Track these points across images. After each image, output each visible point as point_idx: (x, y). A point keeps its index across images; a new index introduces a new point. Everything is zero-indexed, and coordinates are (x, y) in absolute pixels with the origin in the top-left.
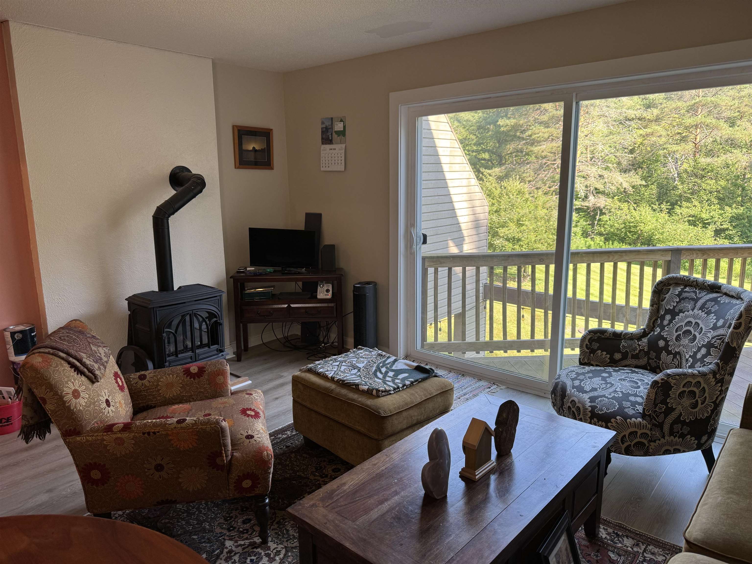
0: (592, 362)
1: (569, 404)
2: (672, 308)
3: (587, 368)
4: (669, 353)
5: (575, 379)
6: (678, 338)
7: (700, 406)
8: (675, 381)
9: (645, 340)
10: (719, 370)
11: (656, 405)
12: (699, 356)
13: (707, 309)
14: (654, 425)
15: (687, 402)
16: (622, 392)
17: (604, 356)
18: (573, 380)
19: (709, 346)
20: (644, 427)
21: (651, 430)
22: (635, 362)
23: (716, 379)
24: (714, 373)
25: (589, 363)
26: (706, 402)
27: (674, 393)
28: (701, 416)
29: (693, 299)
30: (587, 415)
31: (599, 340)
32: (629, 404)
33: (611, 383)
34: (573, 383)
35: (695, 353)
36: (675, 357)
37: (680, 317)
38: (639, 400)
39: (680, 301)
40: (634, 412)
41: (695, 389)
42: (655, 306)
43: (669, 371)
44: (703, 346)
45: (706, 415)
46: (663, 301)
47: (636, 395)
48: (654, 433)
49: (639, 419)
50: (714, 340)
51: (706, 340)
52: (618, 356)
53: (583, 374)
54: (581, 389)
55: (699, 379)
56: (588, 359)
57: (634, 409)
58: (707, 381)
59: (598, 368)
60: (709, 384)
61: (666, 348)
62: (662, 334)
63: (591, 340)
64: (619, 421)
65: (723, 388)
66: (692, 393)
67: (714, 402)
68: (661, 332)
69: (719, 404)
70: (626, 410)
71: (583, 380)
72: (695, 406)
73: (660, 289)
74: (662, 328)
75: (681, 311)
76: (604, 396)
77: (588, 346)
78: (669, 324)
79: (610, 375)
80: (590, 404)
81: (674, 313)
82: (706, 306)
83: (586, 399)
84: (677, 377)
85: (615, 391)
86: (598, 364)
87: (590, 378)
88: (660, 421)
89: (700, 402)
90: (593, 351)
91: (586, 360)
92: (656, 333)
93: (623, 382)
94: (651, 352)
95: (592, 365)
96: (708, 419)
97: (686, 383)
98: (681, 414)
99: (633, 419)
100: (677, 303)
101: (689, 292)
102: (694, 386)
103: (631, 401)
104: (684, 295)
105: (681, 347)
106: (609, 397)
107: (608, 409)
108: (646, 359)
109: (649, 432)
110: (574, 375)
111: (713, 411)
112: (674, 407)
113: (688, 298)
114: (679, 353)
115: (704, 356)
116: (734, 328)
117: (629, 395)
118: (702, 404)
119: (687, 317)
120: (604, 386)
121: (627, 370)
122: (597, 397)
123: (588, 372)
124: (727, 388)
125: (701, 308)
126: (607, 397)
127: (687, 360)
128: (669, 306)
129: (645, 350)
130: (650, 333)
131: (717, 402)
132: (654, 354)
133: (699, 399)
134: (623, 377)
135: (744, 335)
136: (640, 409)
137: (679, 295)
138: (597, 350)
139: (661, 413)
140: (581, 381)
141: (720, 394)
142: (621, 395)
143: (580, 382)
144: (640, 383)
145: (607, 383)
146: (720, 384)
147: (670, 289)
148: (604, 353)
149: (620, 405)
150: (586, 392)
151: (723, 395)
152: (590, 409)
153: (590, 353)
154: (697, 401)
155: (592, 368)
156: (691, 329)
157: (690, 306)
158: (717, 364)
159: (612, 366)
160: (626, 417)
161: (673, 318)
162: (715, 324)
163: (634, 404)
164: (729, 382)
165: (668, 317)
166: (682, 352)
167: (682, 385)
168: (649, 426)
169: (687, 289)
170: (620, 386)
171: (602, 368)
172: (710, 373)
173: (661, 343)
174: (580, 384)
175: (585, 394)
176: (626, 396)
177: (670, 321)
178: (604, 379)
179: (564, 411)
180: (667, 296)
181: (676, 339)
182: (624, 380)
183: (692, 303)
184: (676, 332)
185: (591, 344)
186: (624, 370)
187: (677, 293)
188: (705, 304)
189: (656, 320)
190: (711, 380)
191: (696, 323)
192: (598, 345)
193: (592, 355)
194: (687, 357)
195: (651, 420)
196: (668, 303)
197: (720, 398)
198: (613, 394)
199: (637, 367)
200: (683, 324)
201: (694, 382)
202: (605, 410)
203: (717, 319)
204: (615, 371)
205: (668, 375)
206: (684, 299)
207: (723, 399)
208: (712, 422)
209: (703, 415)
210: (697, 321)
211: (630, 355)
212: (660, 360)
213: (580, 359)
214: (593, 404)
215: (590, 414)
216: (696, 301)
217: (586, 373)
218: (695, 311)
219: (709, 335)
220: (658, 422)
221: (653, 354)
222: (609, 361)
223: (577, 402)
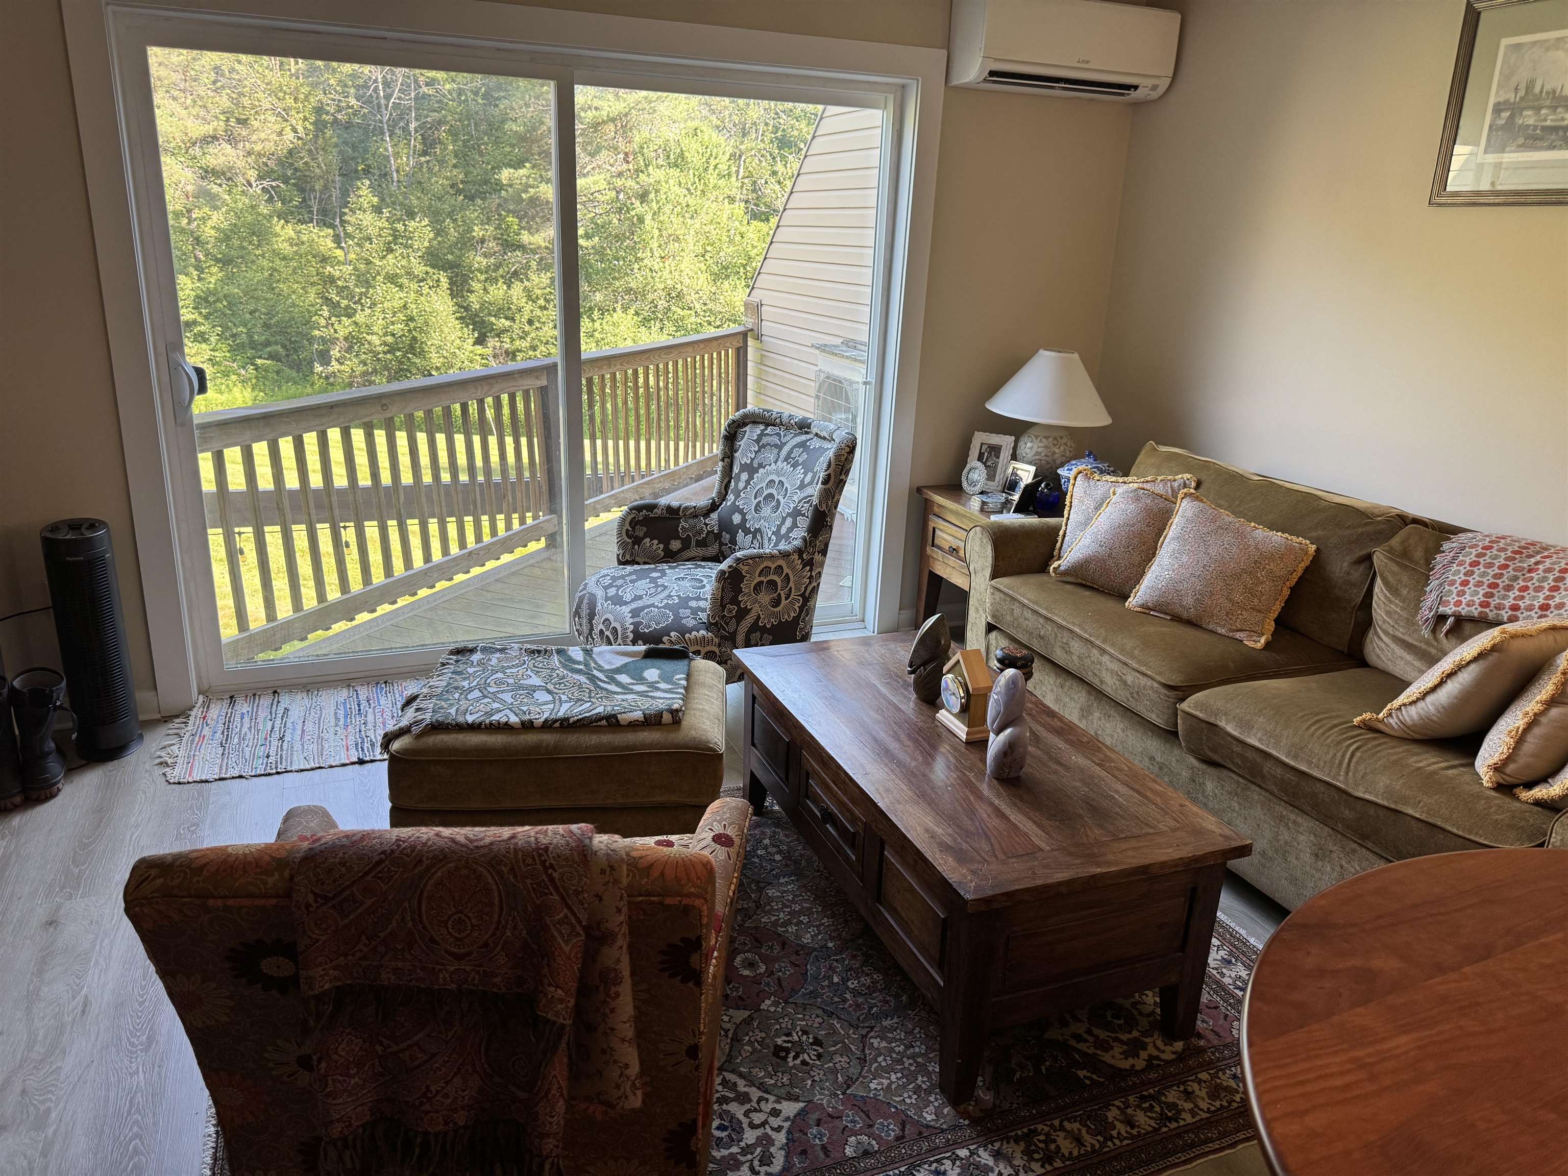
0: (637, 559)
1: (601, 627)
2: (748, 462)
3: (629, 568)
4: (747, 532)
5: (610, 586)
6: (758, 508)
7: (783, 602)
8: (747, 568)
9: (714, 516)
10: (806, 548)
11: (723, 607)
12: (783, 530)
13: (793, 459)
14: (723, 638)
15: (765, 598)
16: (679, 596)
17: (655, 547)
18: (606, 588)
19: (796, 513)
20: (709, 642)
21: (719, 645)
22: (701, 552)
23: (803, 560)
24: (800, 551)
25: (633, 560)
26: (792, 596)
27: (747, 586)
28: (786, 617)
29: (776, 446)
30: (627, 637)
31: (647, 521)
32: (688, 611)
33: (662, 585)
34: (606, 593)
35: (779, 527)
36: (754, 537)
37: (759, 475)
38: (702, 604)
39: (759, 451)
40: (695, 622)
41: (775, 578)
42: (726, 460)
43: (739, 554)
44: (789, 515)
45: (793, 615)
46: (736, 451)
47: (698, 599)
48: (724, 649)
49: (703, 632)
50: (801, 505)
51: (792, 506)
52: (675, 545)
53: (623, 577)
54: (618, 601)
55: (781, 562)
56: (631, 555)
57: (695, 619)
58: (790, 565)
59: (647, 566)
60: (793, 569)
61: (742, 525)
62: (737, 504)
63: (634, 523)
64: (673, 639)
65: (814, 574)
66: (772, 583)
67: (803, 595)
68: (735, 500)
69: (809, 597)
70: (684, 621)
71: (622, 586)
72: (777, 602)
73: (732, 432)
74: (737, 496)
75: (761, 466)
76: (653, 605)
77: (630, 533)
78: (745, 488)
79: (664, 574)
80: (631, 620)
81: (751, 469)
82: (793, 455)
83: (626, 614)
84: (750, 561)
85: (669, 596)
86: (646, 560)
87: (631, 581)
88: (731, 631)
89: (783, 596)
90: (637, 541)
91: (628, 557)
92: (729, 504)
93: (681, 583)
94: (724, 533)
95: (638, 563)
96: (796, 619)
97: (762, 570)
98: (759, 617)
99: (694, 633)
100: (756, 452)
101: (771, 435)
102: (774, 574)
103: (691, 608)
104: (765, 440)
105: (762, 521)
106: (660, 605)
107: (658, 623)
108: (716, 546)
109: (717, 651)
110: (607, 581)
111: (801, 608)
112: (749, 607)
113: (769, 444)
114: (758, 530)
115: (790, 530)
116: (823, 483)
117: (689, 599)
118: (786, 599)
119: (768, 474)
120: (653, 590)
121: (689, 565)
122: (642, 608)
123: (630, 574)
124: (820, 574)
125: (786, 460)
126: (657, 607)
127: (770, 539)
128: (745, 460)
129: (716, 531)
130: (721, 504)
131: (807, 595)
132: (728, 536)
133: (782, 593)
134: (682, 575)
135: (835, 492)
136: (703, 616)
137: (758, 441)
138: (644, 537)
139: (731, 618)
140: (619, 587)
141: (810, 583)
142: (677, 601)
143: (618, 590)
144: (705, 581)
145: (657, 586)
146: (808, 568)
147: (745, 432)
148: (655, 542)
149: (676, 615)
150: (626, 603)
151: (814, 584)
152: (632, 627)
153: (634, 543)
154: (779, 595)
155: (636, 567)
156: (773, 491)
157: (772, 458)
158: (804, 539)
159: (667, 562)
160: (683, 631)
161: (751, 478)
162: (802, 481)
163: (695, 611)
164: (822, 564)
165: (744, 476)
166: (763, 529)
167: (757, 573)
168: (716, 640)
169: (769, 430)
170: (677, 588)
171: (653, 566)
172: (794, 552)
173: (737, 519)
174: (617, 593)
175: (624, 607)
176: (684, 602)
177: (748, 482)
178: (653, 581)
179: (593, 639)
180: (742, 443)
181: (756, 510)
182: (683, 578)
183: (775, 451)
184: (755, 498)
185: (633, 529)
186: (684, 565)
187: (756, 438)
188: (791, 451)
189: (730, 482)
190: (796, 562)
191: (780, 481)
192: (645, 529)
193: (636, 547)
194: (770, 534)
195: (719, 631)
196: (743, 454)
197: (810, 588)
198: (666, 601)
199: (705, 559)
200: (764, 485)
201: (773, 567)
202: (654, 626)
203: (805, 474)
204: (670, 568)
205: (738, 560)
206: (764, 446)
207: (815, 590)
208: (801, 625)
209: (789, 616)
210: (782, 478)
211: (693, 543)
212: (736, 544)
213: (618, 555)
214: (636, 620)
215: (631, 636)
216: (780, 447)
217: (627, 575)
218: (779, 463)
219: (796, 498)
220: (728, 632)
221: (726, 537)
222: (663, 553)
223: (612, 620)
